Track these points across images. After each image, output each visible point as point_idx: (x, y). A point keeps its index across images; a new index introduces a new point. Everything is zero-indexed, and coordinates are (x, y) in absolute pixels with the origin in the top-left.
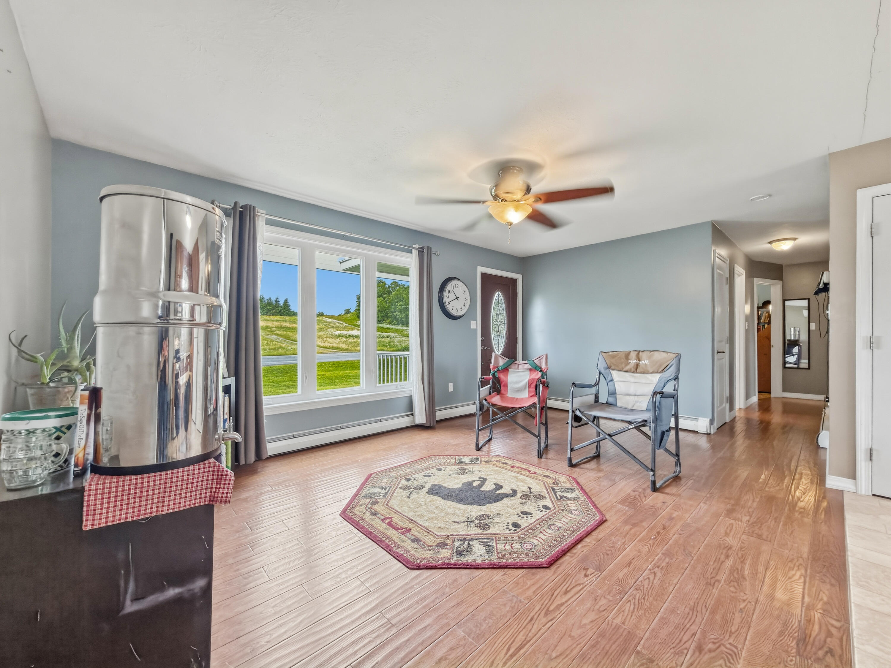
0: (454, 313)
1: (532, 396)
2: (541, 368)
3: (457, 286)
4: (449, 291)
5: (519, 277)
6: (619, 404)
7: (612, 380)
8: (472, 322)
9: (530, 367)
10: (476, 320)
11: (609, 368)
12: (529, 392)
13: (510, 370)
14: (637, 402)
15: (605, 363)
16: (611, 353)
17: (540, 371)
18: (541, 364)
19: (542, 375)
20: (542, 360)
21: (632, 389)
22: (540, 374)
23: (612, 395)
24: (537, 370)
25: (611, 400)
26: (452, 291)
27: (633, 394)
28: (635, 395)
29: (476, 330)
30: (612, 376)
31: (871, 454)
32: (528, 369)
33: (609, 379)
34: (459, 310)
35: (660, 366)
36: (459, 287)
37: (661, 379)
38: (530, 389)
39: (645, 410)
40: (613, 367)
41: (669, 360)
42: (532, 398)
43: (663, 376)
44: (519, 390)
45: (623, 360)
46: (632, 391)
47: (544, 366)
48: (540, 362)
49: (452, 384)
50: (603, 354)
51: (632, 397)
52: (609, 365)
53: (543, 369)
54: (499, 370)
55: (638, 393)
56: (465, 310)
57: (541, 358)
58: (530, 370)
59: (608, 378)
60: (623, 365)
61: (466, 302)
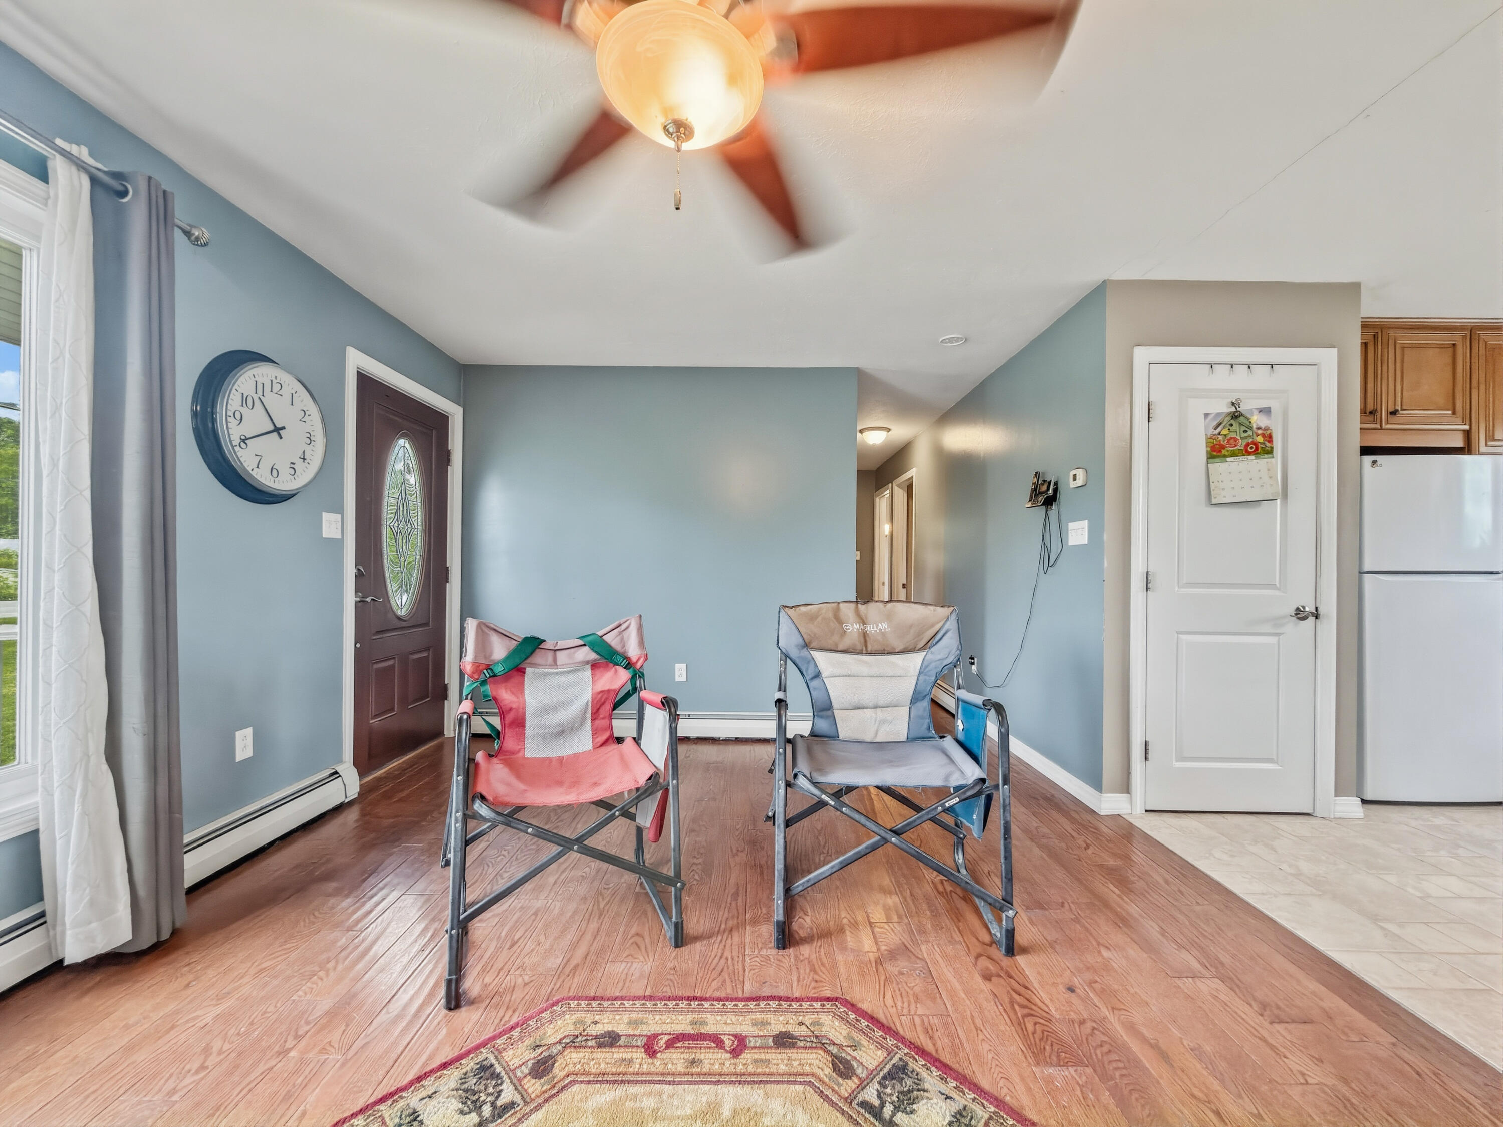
0: (263, 478)
1: (603, 745)
2: (627, 658)
3: (276, 387)
4: (244, 400)
5: (455, 412)
6: (842, 735)
7: (818, 675)
8: (325, 516)
9: (593, 656)
10: (338, 509)
11: (806, 645)
12: (595, 732)
13: (529, 670)
14: (883, 722)
15: (799, 635)
16: (803, 609)
17: (626, 667)
18: (624, 646)
19: (633, 678)
20: (625, 634)
21: (868, 692)
22: (623, 675)
23: (824, 713)
24: (616, 664)
25: (823, 726)
26: (257, 402)
27: (871, 705)
28: (876, 707)
29: (338, 544)
30: (816, 665)
31: (1146, 750)
32: (587, 663)
33: (810, 673)
34: (285, 471)
35: (920, 634)
36: (286, 392)
37: (927, 667)
38: (597, 722)
39: (905, 740)
40: (814, 644)
41: (938, 623)
42: (604, 749)
43: (930, 656)
44: (562, 732)
45: (834, 624)
46: (867, 695)
47: (633, 652)
48: (622, 639)
49: (249, 731)
50: (786, 609)
51: (868, 713)
52: (807, 641)
53: (634, 660)
54: (495, 676)
55: (881, 702)
56: (306, 474)
57: (623, 627)
58: (594, 666)
59: (807, 669)
60: (836, 638)
61: (308, 450)
